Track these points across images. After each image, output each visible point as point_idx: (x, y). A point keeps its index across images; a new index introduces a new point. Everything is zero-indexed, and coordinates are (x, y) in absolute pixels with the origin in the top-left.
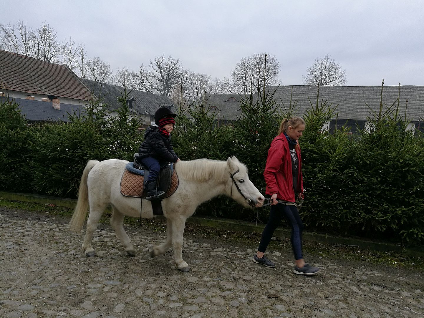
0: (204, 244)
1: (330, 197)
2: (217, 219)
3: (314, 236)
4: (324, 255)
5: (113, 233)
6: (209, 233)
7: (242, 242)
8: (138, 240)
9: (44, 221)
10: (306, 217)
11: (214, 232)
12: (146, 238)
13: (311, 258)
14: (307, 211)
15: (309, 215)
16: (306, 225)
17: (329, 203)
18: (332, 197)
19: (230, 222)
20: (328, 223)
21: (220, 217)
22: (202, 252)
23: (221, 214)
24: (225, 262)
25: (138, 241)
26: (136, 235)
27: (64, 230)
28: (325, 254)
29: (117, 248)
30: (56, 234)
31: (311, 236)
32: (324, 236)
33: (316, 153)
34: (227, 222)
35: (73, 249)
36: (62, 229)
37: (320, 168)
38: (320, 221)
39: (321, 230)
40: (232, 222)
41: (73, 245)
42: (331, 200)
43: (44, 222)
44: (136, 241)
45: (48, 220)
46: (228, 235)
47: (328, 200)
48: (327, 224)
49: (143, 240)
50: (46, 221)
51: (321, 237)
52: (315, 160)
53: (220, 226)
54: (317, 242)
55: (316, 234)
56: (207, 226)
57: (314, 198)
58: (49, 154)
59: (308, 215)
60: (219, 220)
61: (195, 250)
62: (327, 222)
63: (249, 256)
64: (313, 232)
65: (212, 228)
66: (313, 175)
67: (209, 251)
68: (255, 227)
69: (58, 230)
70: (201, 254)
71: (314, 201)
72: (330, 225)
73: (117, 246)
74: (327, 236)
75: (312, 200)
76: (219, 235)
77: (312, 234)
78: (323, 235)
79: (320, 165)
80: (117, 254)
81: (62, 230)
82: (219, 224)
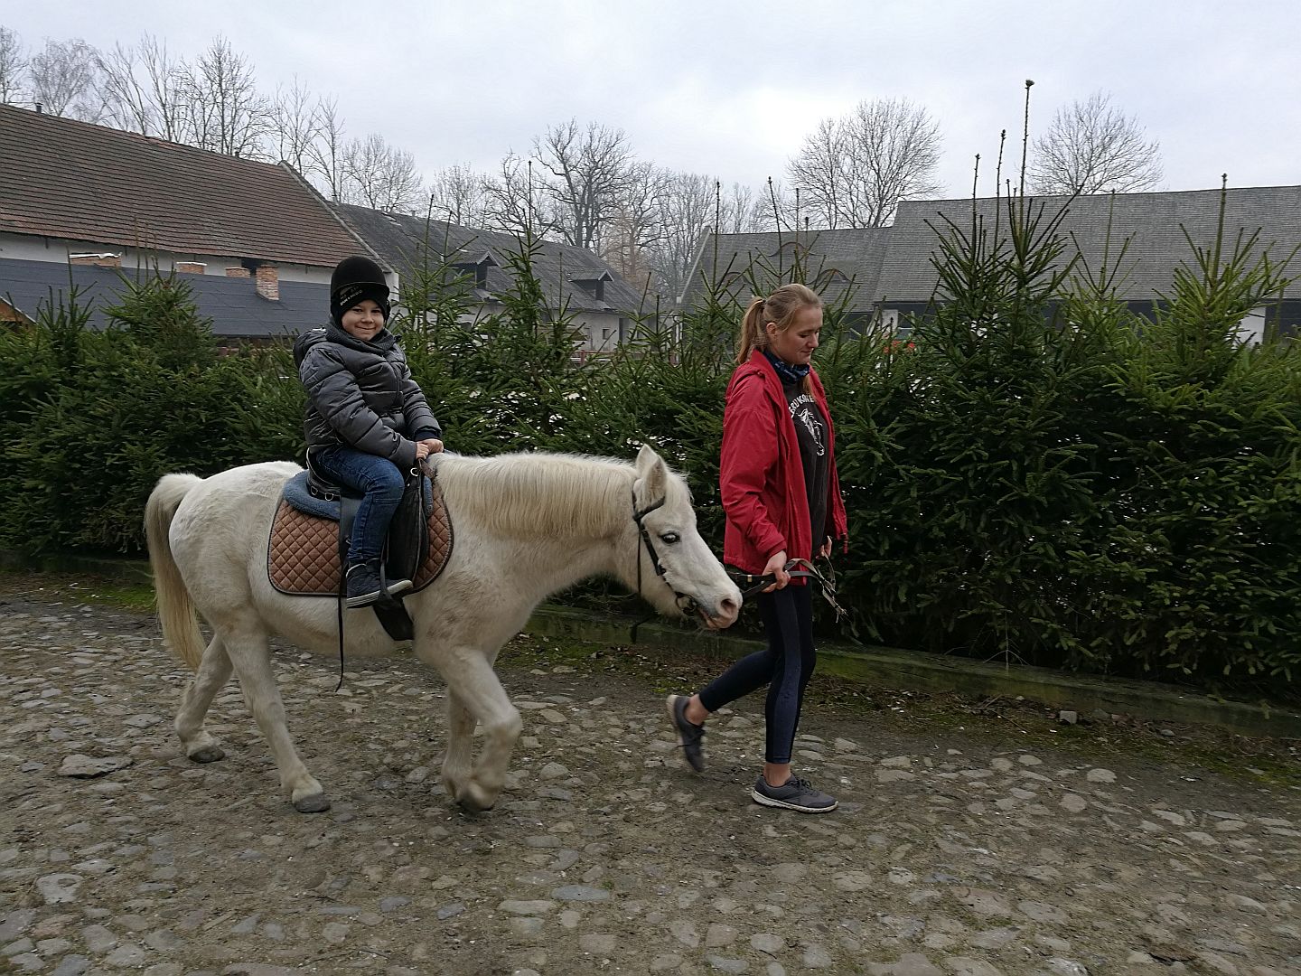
0: (839, 740)
1: (1282, 574)
2: (860, 652)
3: (1214, 709)
4: (1273, 782)
5: (526, 700)
6: (839, 700)
7: (962, 733)
8: (617, 726)
9: (297, 660)
10: (1185, 644)
11: (855, 694)
12: (638, 716)
13: (1229, 790)
14: (1190, 623)
15: (1199, 637)
16: (1187, 671)
17: (1280, 599)
18: (1290, 575)
19: (908, 662)
20: (1273, 664)
21: (868, 641)
22: (846, 774)
23: (874, 633)
24: (938, 809)
25: (620, 731)
26: (603, 707)
27: (368, 691)
28: (1274, 777)
29: (558, 759)
30: (348, 706)
31: (1205, 708)
32: (1254, 709)
33: (1231, 423)
34: (898, 660)
35: (417, 765)
36: (361, 688)
37: (1246, 473)
38: (1237, 658)
39: (1242, 686)
40: (913, 662)
41: (411, 750)
42: (1286, 585)
43: (298, 663)
44: (612, 729)
45: (310, 656)
46: (909, 706)
47: (1273, 586)
48: (1269, 669)
49: (632, 724)
50: (304, 661)
51: (1243, 713)
52: (1227, 447)
53: (872, 673)
54: (1230, 728)
55: (1223, 701)
56: (827, 673)
57: (1225, 578)
59: (1193, 637)
60: (867, 653)
61: (819, 763)
62: (1266, 661)
63: (1011, 786)
64: (1210, 696)
65: (844, 681)
66: (1220, 499)
67: (868, 769)
68: (998, 678)
69: (350, 694)
70: (844, 780)
71: (1221, 590)
72: (1283, 673)
73: (560, 751)
74: (1266, 710)
75: (1213, 587)
76: (878, 707)
77: (1207, 701)
78: (1250, 708)
79: (1245, 463)
80: (566, 782)
81: (362, 691)
82: (872, 668)
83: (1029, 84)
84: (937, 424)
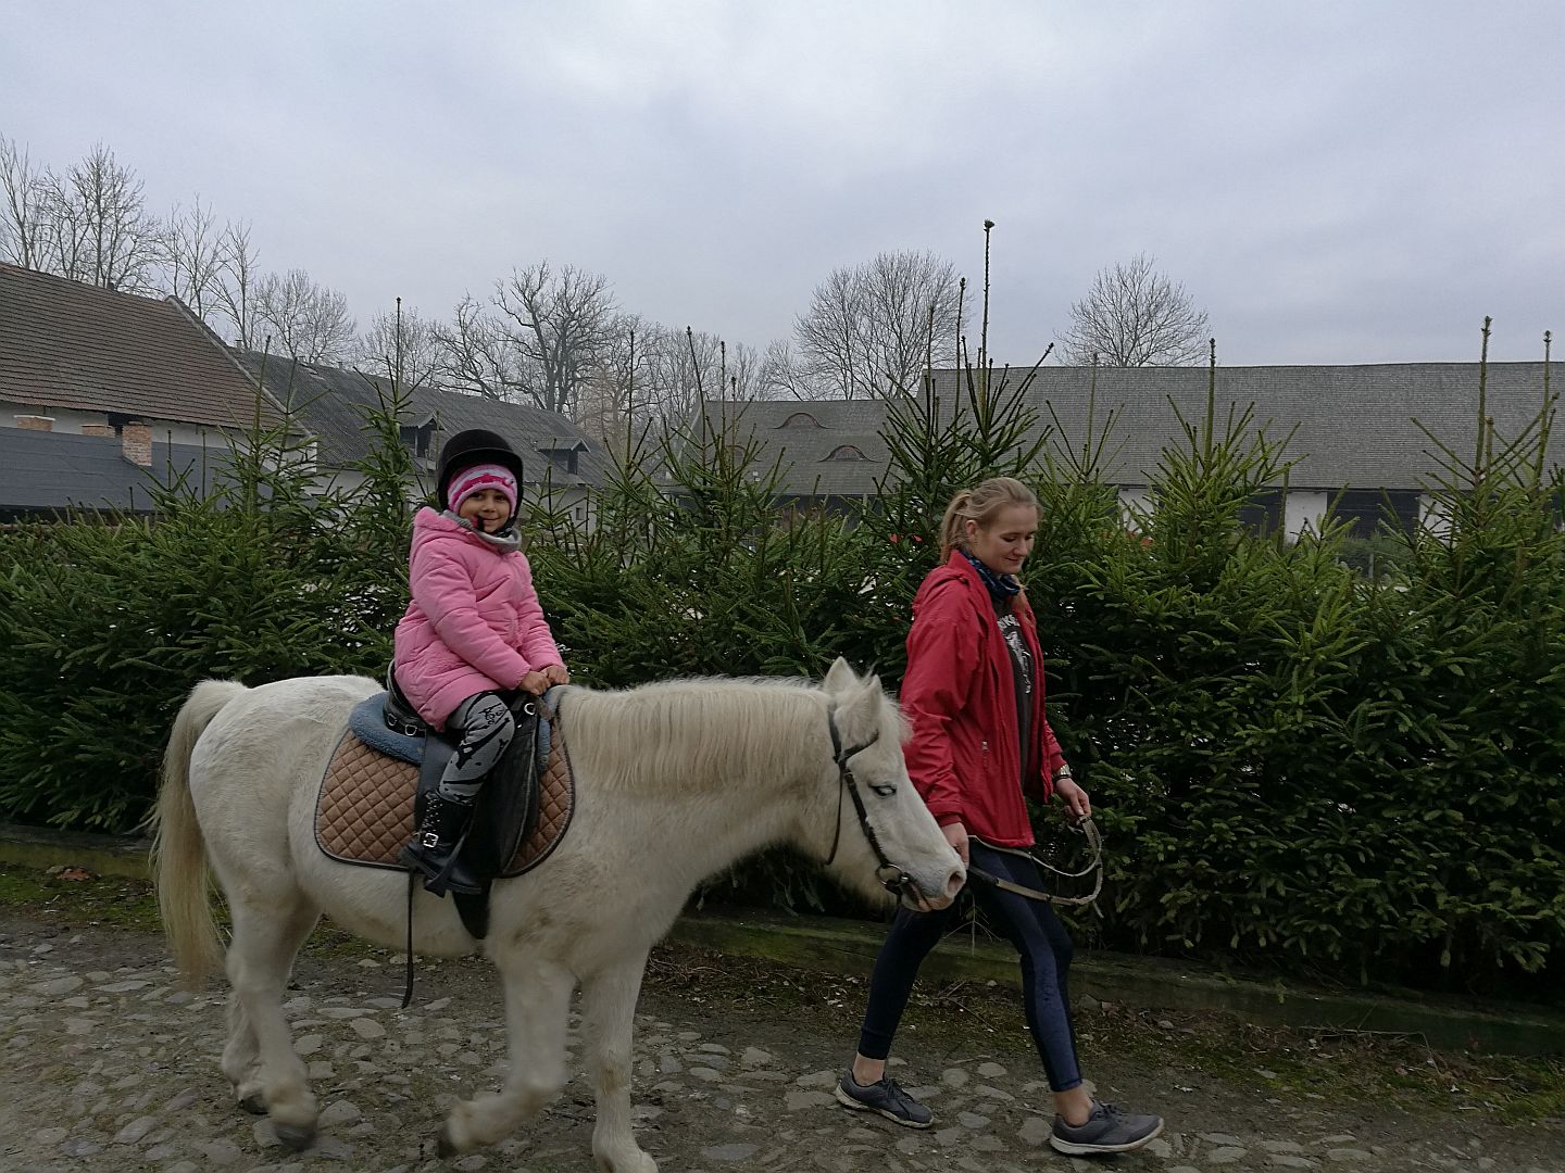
0: (750, 1050)
1: (1290, 819)
2: (797, 925)
3: (1221, 991)
4: (1285, 1088)
5: (340, 1004)
6: (763, 992)
7: (915, 1034)
8: (452, 1041)
9: (26, 956)
10: (1186, 909)
11: (786, 983)
12: (487, 1025)
13: (1231, 1102)
14: (1189, 884)
15: (1201, 901)
16: (1189, 944)
17: (1290, 850)
18: (1299, 821)
19: (855, 938)
20: (1286, 933)
21: (803, 908)
22: (746, 1100)
23: (813, 901)
24: (856, 1148)
25: (454, 1047)
26: (443, 1013)
27: (114, 998)
28: (1287, 1081)
29: (352, 1095)
30: (76, 1026)
31: (1211, 990)
32: (1267, 990)
33: (1224, 634)
34: (843, 936)
35: (142, 1113)
36: (104, 994)
37: (1244, 696)
38: (1246, 926)
39: (1251, 961)
40: (861, 938)
41: (143, 1088)
42: (1296, 834)
43: (27, 959)
44: (445, 1045)
45: (50, 947)
46: (850, 997)
47: (1281, 835)
48: (1282, 938)
49: (475, 1038)
50: (38, 957)
51: (1254, 996)
52: (1222, 663)
53: (811, 954)
54: (1240, 1016)
55: (1233, 982)
56: (755, 955)
57: (1225, 826)
58: (65, 653)
59: (1193, 903)
60: (806, 926)
61: (713, 1086)
62: (1278, 929)
63: (961, 1109)
64: (1217, 974)
65: (776, 965)
66: (1217, 727)
67: (778, 1092)
68: (964, 958)
69: (85, 1005)
70: (741, 1110)
71: (1222, 841)
72: (1296, 945)
73: (356, 1084)
74: (1281, 992)
75: (1213, 838)
76: (809, 1001)
77: (1213, 982)
78: (1262, 989)
79: (1243, 683)
80: (354, 1131)
81: (105, 999)
82: (809, 947)
83: (989, 225)
84: (882, 633)
